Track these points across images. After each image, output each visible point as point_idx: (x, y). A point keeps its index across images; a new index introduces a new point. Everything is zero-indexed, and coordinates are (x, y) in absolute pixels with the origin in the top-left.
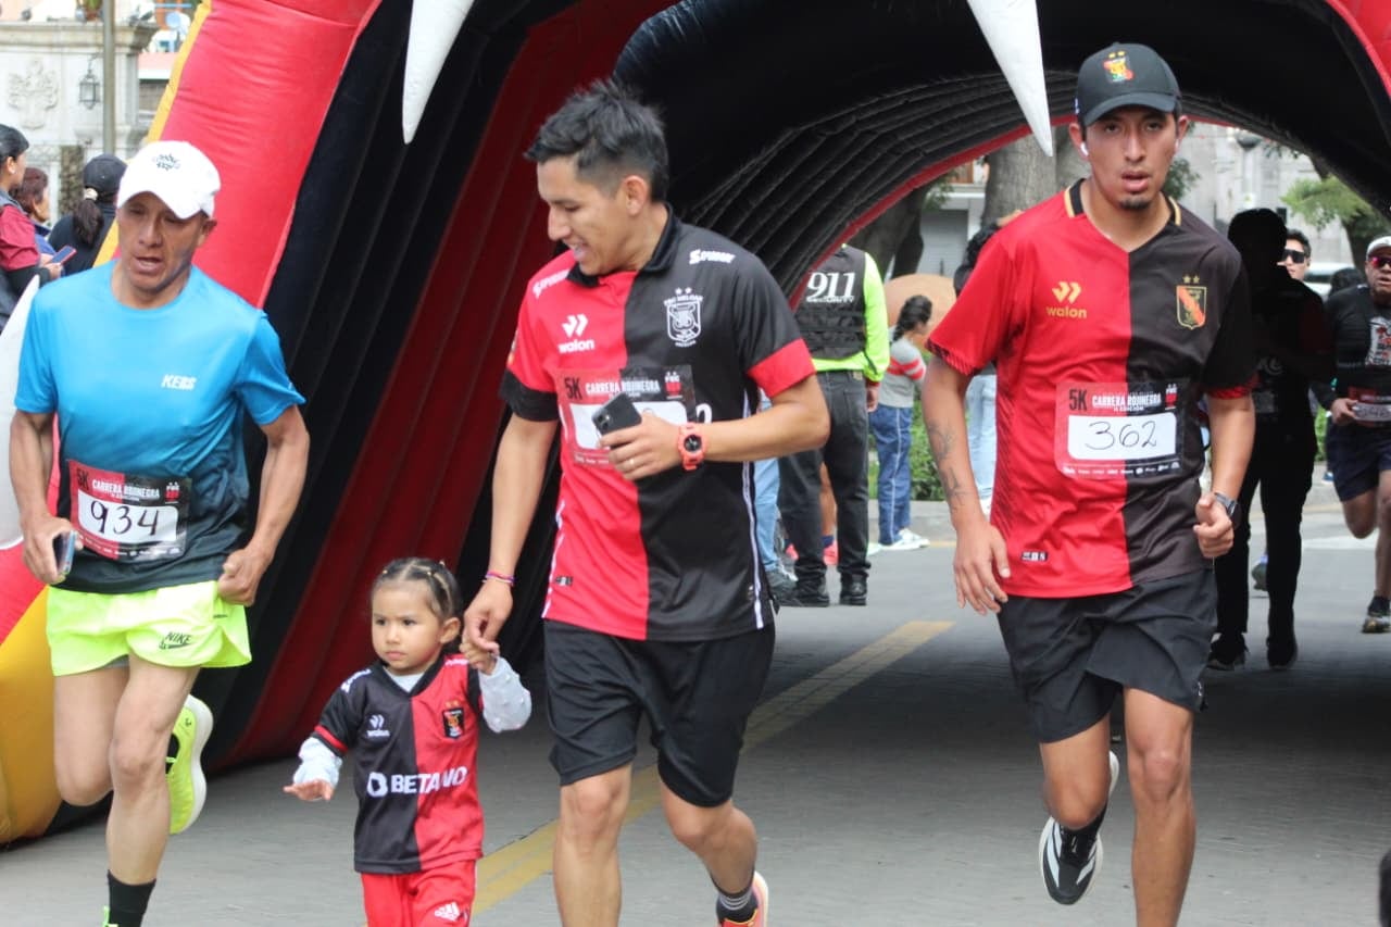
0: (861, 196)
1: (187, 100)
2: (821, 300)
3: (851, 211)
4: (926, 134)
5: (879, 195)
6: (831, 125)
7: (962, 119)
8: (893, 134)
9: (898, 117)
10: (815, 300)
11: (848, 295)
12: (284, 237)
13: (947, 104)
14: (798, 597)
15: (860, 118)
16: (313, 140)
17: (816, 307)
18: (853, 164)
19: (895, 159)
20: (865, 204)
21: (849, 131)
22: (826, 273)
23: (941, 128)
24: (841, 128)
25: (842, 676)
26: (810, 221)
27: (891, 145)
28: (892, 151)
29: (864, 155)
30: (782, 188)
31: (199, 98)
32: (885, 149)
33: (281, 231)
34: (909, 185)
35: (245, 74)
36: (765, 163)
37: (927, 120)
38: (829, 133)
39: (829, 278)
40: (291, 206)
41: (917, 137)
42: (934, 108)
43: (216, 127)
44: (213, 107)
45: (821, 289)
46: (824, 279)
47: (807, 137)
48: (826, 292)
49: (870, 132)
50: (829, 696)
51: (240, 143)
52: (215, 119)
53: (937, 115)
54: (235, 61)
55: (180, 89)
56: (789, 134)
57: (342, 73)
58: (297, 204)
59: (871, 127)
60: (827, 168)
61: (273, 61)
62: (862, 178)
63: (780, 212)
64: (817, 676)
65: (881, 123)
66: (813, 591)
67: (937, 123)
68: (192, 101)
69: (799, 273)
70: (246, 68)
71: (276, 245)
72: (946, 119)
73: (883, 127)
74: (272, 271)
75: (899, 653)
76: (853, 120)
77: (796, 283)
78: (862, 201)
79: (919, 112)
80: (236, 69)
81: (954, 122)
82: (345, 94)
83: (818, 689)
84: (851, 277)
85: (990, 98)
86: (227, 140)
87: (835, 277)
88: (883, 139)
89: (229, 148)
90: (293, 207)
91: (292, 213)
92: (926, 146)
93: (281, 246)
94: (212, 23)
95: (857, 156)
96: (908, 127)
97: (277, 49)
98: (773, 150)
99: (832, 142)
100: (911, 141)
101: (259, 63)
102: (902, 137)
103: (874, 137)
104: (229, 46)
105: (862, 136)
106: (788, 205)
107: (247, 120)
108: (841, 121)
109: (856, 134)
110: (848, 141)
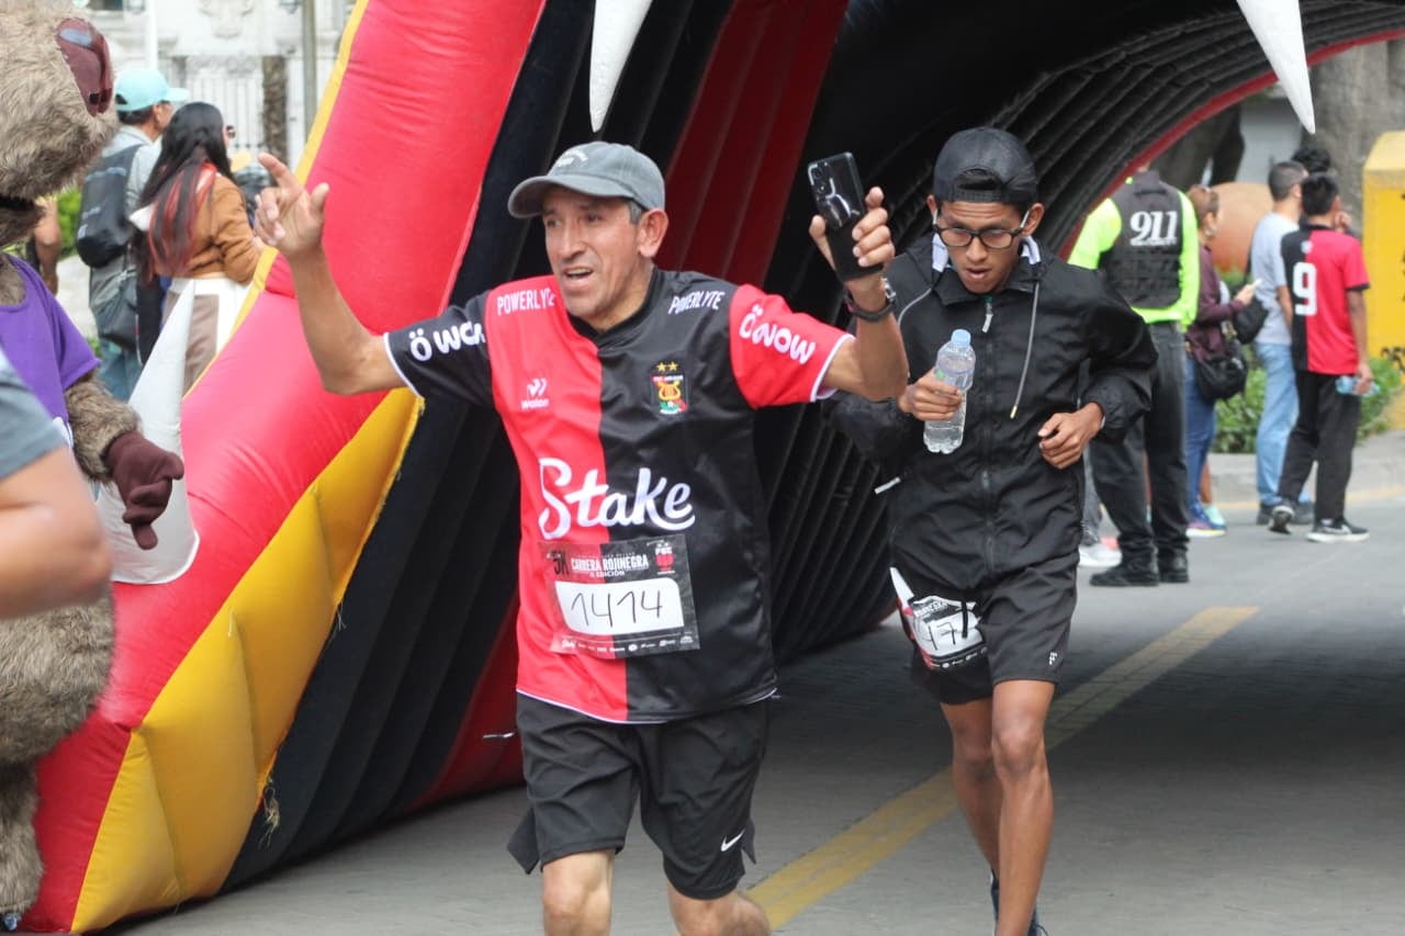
0: (1140, 134)
1: (359, 73)
2: (1145, 243)
3: (1128, 149)
4: (1210, 63)
5: (1160, 129)
6: (1099, 63)
8: (1171, 65)
9: (1175, 48)
10: (1140, 244)
11: (1171, 238)
12: (470, 224)
14: (1123, 576)
15: (1131, 53)
16: (500, 116)
17: (1141, 251)
18: (1126, 102)
19: (1174, 92)
20: (1143, 142)
21: (1119, 67)
22: (1149, 212)
23: (1227, 56)
24: (1108, 65)
25: (1126, 678)
26: (1080, 165)
27: (1170, 78)
28: (1173, 83)
29: (1138, 90)
31: (371, 71)
32: (1164, 82)
33: (466, 219)
34: (1195, 118)
35: (424, 44)
36: (1022, 109)
37: (1210, 48)
38: (1095, 71)
39: (1153, 218)
40: (477, 190)
41: (1200, 67)
42: (1217, 36)
43: (392, 104)
44: (388, 82)
45: (1145, 230)
46: (1147, 217)
47: (1073, 77)
48: (1149, 235)
49: (1146, 66)
50: (1109, 704)
51: (422, 122)
52: (390, 95)
53: (1222, 43)
54: (411, 29)
55: (350, 61)
56: (1045, 78)
57: (530, 40)
58: (484, 187)
59: (1146, 60)
60: (1097, 107)
61: (453, 28)
62: (1139, 115)
64: (1097, 679)
65: (1155, 56)
66: (1143, 569)
67: (1222, 51)
68: (367, 75)
69: (1070, 221)
70: (422, 37)
71: (461, 233)
72: (1232, 47)
73: (1159, 59)
74: (457, 264)
75: (1194, 648)
76: (1123, 54)
77: (1068, 232)
78: (1139, 139)
79: (1201, 42)
80: (412, 38)
82: (535, 63)
83: (1098, 695)
84: (1173, 215)
86: (406, 118)
87: (1158, 216)
88: (1160, 72)
89: (406, 126)
90: (480, 190)
91: (478, 197)
92: (1213, 75)
93: (467, 235)
95: (1129, 94)
96: (1189, 57)
97: (458, 16)
98: (1031, 94)
99: (1100, 80)
100: (1193, 71)
101: (436, 32)
102: (1182, 69)
103: (1150, 71)
104: (404, 14)
105: (1135, 70)
106: (1052, 150)
107: (426, 96)
108: (1109, 57)
109: (1128, 69)
110: (1119, 78)
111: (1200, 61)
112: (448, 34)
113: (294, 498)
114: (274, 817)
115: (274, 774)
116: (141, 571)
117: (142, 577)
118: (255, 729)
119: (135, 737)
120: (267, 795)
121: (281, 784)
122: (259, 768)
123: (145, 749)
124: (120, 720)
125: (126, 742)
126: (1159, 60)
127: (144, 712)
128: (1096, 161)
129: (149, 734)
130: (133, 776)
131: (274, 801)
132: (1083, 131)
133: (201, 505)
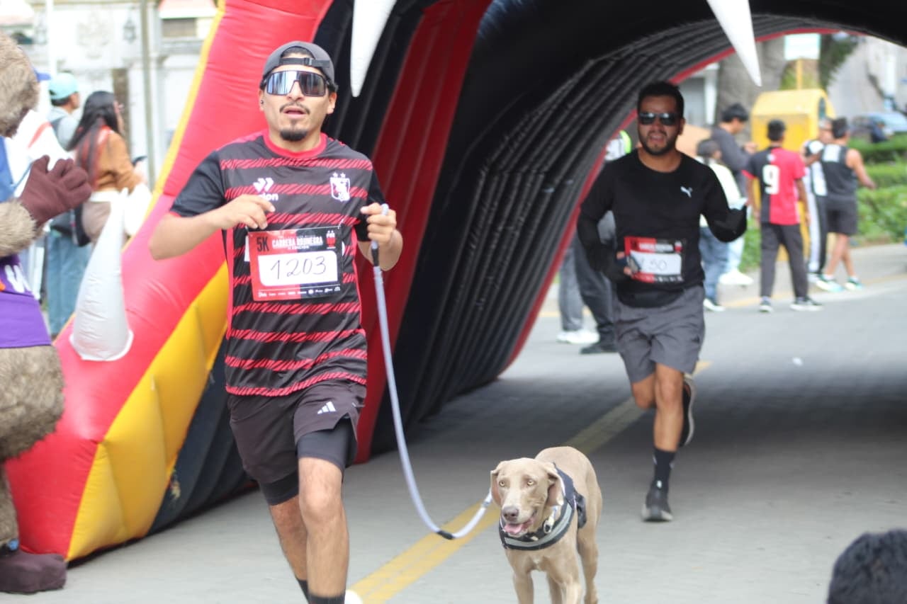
1: (213, 69)
4: (678, 54)
6: (618, 55)
7: (701, 43)
8: (656, 55)
9: (660, 45)
13: (689, 35)
15: (636, 48)
18: (633, 76)
21: (629, 56)
23: (688, 49)
24: (623, 56)
27: (656, 62)
28: (658, 65)
29: (639, 70)
30: (588, 95)
31: (220, 68)
32: (652, 64)
36: (577, 82)
37: (678, 45)
38: (616, 59)
41: (673, 56)
42: (683, 38)
43: (233, 86)
44: (228, 73)
47: (605, 62)
49: (643, 55)
51: (247, 96)
52: (231, 81)
53: (685, 42)
54: (241, 44)
55: (208, 63)
56: (591, 63)
59: (644, 52)
60: (617, 79)
61: (265, 42)
62: (638, 84)
63: (588, 109)
65: (649, 50)
67: (685, 46)
68: (217, 70)
70: (248, 48)
72: (691, 43)
76: (632, 49)
80: (243, 49)
81: (696, 45)
85: (712, 31)
88: (651, 59)
92: (679, 60)
94: (226, 20)
95: (634, 71)
96: (666, 50)
98: (582, 73)
99: (619, 64)
100: (669, 58)
101: (256, 45)
102: (663, 57)
103: (645, 58)
104: (237, 35)
105: (638, 58)
106: (592, 105)
107: (250, 81)
108: (624, 51)
109: (634, 57)
110: (628, 62)
111: (673, 52)
112: (262, 46)
113: (183, 309)
114: (176, 491)
115: (176, 467)
116: (100, 354)
117: (101, 357)
118: (166, 441)
119: (100, 448)
120: (172, 479)
121: (181, 471)
122: (168, 462)
123: (106, 454)
124: (92, 438)
125: (95, 450)
126: (650, 52)
127: (105, 432)
128: (616, 110)
129: (109, 446)
130: (99, 470)
131: (176, 483)
132: (608, 93)
133: (132, 315)
